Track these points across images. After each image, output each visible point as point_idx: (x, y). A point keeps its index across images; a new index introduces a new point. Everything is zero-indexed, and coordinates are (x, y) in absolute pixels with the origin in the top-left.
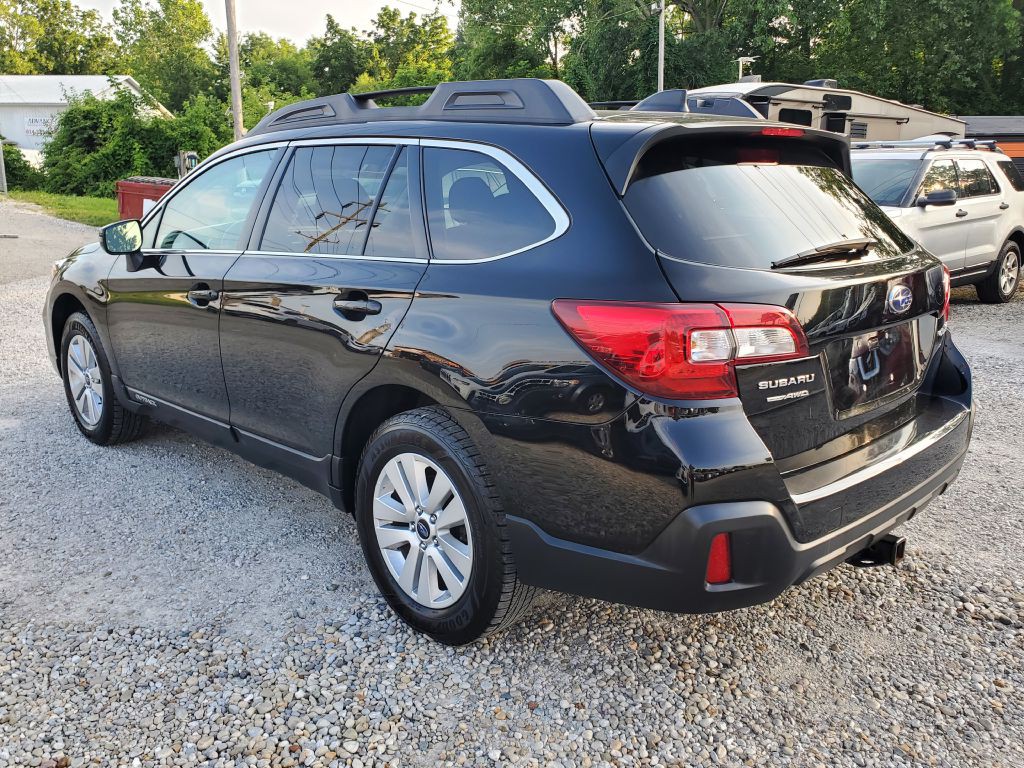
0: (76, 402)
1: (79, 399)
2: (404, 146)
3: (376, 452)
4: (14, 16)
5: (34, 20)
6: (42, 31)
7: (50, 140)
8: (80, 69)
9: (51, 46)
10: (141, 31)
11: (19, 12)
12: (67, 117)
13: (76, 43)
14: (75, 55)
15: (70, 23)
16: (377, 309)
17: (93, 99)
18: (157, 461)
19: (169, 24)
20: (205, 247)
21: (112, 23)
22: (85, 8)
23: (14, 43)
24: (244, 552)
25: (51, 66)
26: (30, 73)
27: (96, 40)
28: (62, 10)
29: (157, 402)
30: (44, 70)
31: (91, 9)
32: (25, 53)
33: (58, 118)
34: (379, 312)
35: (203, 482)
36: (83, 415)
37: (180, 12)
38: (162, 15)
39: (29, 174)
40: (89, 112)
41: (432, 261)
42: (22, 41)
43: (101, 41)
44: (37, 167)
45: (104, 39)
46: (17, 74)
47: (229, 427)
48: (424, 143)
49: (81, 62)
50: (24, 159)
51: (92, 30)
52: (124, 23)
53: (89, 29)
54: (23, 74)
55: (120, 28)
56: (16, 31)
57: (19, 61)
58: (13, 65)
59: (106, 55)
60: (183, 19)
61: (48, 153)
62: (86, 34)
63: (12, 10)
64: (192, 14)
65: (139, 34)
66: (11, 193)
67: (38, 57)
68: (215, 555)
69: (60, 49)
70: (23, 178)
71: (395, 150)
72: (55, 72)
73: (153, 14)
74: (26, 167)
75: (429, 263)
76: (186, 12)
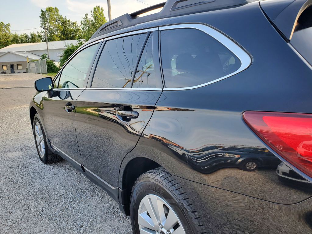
0: (38, 147)
1: (39, 146)
2: (151, 32)
3: (138, 191)
4: (55, 25)
5: (60, 26)
6: (62, 29)
7: (62, 58)
8: (72, 38)
9: (65, 33)
10: (88, 26)
11: (56, 24)
12: (66, 52)
13: (71, 31)
14: (71, 35)
15: (69, 26)
16: (137, 115)
17: (73, 46)
18: (64, 171)
19: (96, 24)
20: (77, 87)
21: (81, 25)
22: (73, 21)
23: (55, 32)
24: (86, 224)
25: (64, 38)
26: (59, 40)
27: (76, 30)
28: (67, 22)
29: (59, 151)
30: (62, 39)
31: (75, 21)
32: (58, 35)
33: (64, 52)
34: (137, 117)
35: (78, 183)
36: (40, 152)
37: (99, 20)
38: (94, 21)
39: (55, 68)
40: (72, 49)
41: (164, 89)
42: (57, 32)
43: (78, 30)
44: (58, 66)
45: (78, 29)
46: (55, 41)
47: (81, 165)
48: (161, 29)
49: (72, 36)
50: (54, 64)
51: (75, 27)
52: (84, 25)
53: (74, 27)
54: (57, 41)
55: (83, 26)
56: (55, 29)
57: (56, 37)
58: (54, 39)
59: (79, 34)
60: (100, 22)
61: (61, 62)
62: (74, 28)
63: (54, 23)
64: (102, 20)
65: (88, 27)
66: (48, 74)
67: (61, 36)
68: (73, 225)
69: (67, 33)
70: (54, 70)
71: (147, 35)
72: (65, 40)
73: (92, 21)
74: (55, 66)
75: (163, 90)
76: (101, 20)
